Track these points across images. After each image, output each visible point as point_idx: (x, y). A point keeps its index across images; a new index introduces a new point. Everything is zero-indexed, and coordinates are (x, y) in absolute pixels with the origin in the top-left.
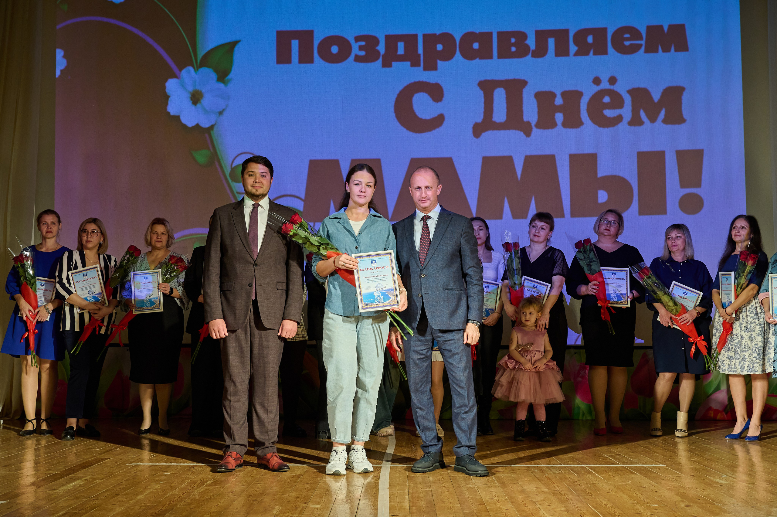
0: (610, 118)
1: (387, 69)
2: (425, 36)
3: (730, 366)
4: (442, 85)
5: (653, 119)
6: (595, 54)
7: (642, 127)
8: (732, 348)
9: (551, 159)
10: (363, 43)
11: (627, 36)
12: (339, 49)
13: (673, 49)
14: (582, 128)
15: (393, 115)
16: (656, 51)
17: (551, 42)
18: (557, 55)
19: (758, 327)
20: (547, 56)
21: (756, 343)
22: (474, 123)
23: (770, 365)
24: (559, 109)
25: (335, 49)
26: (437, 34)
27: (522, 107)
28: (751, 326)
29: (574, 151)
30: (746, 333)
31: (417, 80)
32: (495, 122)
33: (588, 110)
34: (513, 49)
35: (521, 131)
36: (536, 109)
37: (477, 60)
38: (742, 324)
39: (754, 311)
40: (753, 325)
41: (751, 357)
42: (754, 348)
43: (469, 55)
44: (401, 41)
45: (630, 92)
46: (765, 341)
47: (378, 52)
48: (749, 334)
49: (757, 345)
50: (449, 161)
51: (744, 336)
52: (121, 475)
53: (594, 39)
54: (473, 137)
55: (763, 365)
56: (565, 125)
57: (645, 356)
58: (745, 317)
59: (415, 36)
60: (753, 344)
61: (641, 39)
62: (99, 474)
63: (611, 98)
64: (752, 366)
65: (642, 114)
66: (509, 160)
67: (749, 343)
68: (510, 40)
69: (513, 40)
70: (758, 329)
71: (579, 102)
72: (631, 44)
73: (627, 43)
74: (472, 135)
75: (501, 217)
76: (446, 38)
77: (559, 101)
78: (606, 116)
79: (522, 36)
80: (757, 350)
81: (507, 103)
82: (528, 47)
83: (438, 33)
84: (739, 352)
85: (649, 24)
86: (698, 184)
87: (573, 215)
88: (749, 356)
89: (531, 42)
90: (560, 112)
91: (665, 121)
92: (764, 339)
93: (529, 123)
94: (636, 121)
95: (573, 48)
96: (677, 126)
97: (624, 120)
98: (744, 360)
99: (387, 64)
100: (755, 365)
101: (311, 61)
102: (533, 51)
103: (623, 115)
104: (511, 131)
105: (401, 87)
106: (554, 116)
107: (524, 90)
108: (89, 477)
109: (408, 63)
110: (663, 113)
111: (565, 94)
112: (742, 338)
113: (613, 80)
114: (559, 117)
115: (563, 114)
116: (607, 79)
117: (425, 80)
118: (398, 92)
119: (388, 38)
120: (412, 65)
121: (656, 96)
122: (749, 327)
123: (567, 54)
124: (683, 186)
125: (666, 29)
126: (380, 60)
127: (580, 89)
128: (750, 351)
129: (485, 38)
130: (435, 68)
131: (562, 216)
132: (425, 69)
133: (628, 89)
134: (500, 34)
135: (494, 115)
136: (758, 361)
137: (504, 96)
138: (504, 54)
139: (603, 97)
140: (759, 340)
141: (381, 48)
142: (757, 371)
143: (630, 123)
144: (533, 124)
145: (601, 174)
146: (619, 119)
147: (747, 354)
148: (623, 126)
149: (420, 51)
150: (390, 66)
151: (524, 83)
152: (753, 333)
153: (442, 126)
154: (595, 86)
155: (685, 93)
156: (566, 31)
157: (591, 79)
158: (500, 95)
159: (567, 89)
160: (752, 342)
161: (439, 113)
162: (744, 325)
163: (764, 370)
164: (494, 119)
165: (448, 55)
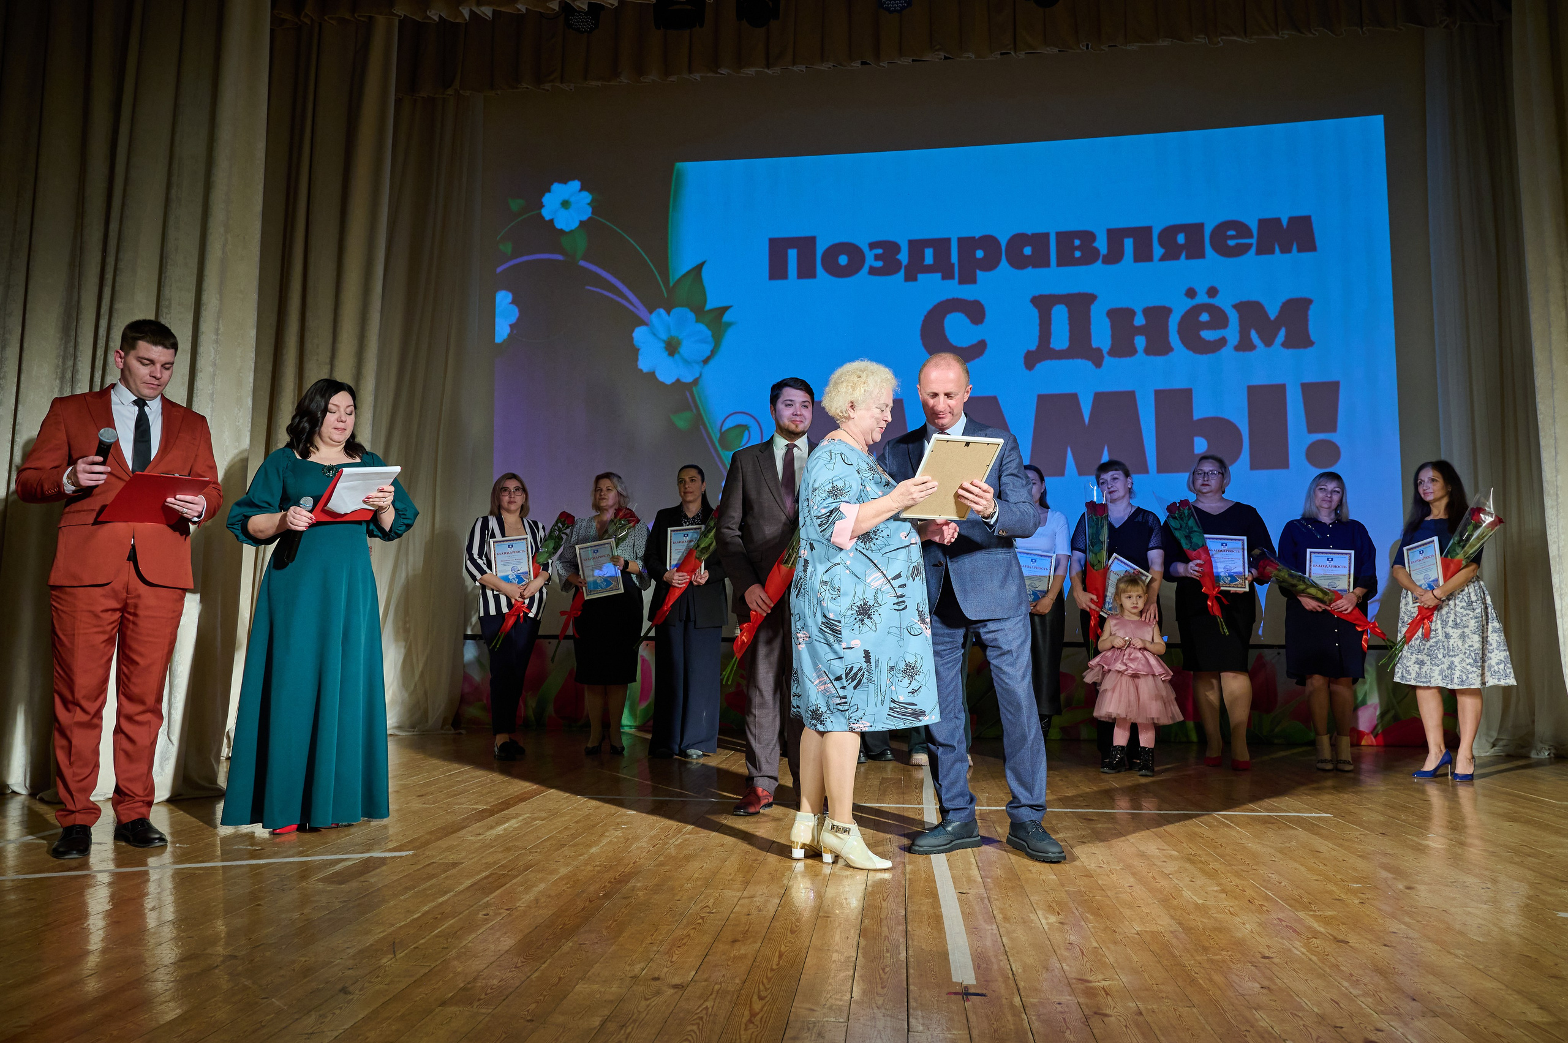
0: (1209, 342)
1: (911, 284)
2: (960, 240)
3: (1418, 675)
4: (983, 302)
5: (1268, 342)
6: (1188, 257)
7: (1254, 352)
8: (1424, 649)
9: (1130, 396)
10: (880, 251)
11: (1231, 233)
12: (849, 260)
13: (1295, 247)
14: (1171, 354)
15: (920, 342)
16: (1272, 252)
17: (1129, 244)
18: (1138, 258)
19: (1473, 622)
20: (1123, 262)
21: (1470, 644)
22: (1025, 351)
23: (1492, 675)
24: (1140, 330)
25: (843, 260)
26: (977, 238)
27: (1089, 329)
28: (1462, 620)
29: (1161, 387)
30: (1455, 630)
31: (950, 297)
32: (1053, 350)
33: (1180, 332)
34: (1078, 254)
35: (1089, 360)
36: (1109, 332)
37: (1030, 269)
38: (1449, 617)
39: (1465, 598)
40: (1464, 618)
41: (1464, 664)
42: (1468, 652)
43: (1019, 262)
44: (929, 246)
45: (1235, 306)
46: (1484, 641)
47: (899, 263)
48: (1459, 631)
49: (1472, 646)
50: (994, 400)
51: (1451, 634)
52: (570, 814)
53: (1186, 238)
54: (1024, 369)
55: (1483, 675)
56: (1148, 351)
57: (1260, 657)
58: (1452, 606)
59: (948, 240)
60: (1466, 646)
61: (1251, 236)
62: (540, 811)
63: (1210, 316)
64: (1464, 678)
65: (1254, 335)
66: (1073, 398)
67: (1460, 644)
68: (1073, 242)
69: (1077, 242)
70: (1473, 624)
71: (1168, 322)
72: (1237, 244)
73: (1231, 243)
74: (1023, 366)
75: (1061, 473)
76: (989, 242)
77: (1139, 320)
78: (1204, 339)
79: (1088, 237)
80: (1473, 654)
81: (1070, 324)
82: (1097, 251)
83: (977, 235)
84: (1440, 656)
85: (1261, 217)
86: (1333, 428)
87: (1161, 469)
88: (1460, 663)
89: (1102, 244)
90: (1141, 334)
91: (1286, 345)
92: (1483, 638)
93: (1099, 350)
94: (1245, 345)
95: (1158, 251)
96: (1302, 351)
97: (1228, 343)
98: (1452, 669)
99: (910, 277)
100: (1470, 676)
101: (812, 275)
102: (1104, 256)
103: (1228, 338)
104: (1075, 360)
105: (929, 307)
106: (1134, 340)
107: (1093, 307)
108: (528, 815)
109: (939, 275)
110: (1282, 334)
111: (1147, 312)
112: (1447, 636)
113: (1212, 292)
114: (1140, 342)
115: (1146, 338)
116: (1205, 290)
117: (960, 296)
118: (925, 313)
119: (912, 243)
120: (943, 278)
121: (1273, 312)
122: (1458, 621)
123: (1149, 258)
124: (1311, 430)
125: (1285, 222)
126: (902, 272)
127: (1168, 305)
128: (1461, 656)
129: (1039, 240)
130: (974, 281)
131: (1145, 470)
132: (961, 282)
133: (1233, 303)
134: (1058, 234)
135: (1052, 340)
136: (1475, 669)
137: (1066, 315)
138: (1065, 260)
139: (1199, 315)
140: (1475, 640)
141: (904, 257)
142: (1474, 684)
143: (1237, 348)
144: (1105, 350)
145: (1197, 415)
146: (1222, 342)
147: (1456, 660)
148: (1227, 351)
149: (954, 258)
150: (915, 279)
151: (1091, 298)
152: (1466, 630)
153: (984, 355)
154: (1189, 300)
155: (1312, 307)
156: (1148, 230)
157: (1184, 292)
158: (1060, 315)
159: (1151, 305)
160: (1464, 642)
161: (980, 339)
162: (1452, 617)
163: (1484, 683)
164: (1051, 346)
165: (990, 264)
